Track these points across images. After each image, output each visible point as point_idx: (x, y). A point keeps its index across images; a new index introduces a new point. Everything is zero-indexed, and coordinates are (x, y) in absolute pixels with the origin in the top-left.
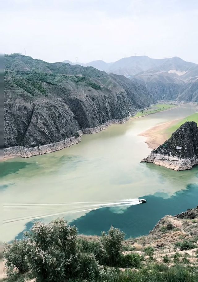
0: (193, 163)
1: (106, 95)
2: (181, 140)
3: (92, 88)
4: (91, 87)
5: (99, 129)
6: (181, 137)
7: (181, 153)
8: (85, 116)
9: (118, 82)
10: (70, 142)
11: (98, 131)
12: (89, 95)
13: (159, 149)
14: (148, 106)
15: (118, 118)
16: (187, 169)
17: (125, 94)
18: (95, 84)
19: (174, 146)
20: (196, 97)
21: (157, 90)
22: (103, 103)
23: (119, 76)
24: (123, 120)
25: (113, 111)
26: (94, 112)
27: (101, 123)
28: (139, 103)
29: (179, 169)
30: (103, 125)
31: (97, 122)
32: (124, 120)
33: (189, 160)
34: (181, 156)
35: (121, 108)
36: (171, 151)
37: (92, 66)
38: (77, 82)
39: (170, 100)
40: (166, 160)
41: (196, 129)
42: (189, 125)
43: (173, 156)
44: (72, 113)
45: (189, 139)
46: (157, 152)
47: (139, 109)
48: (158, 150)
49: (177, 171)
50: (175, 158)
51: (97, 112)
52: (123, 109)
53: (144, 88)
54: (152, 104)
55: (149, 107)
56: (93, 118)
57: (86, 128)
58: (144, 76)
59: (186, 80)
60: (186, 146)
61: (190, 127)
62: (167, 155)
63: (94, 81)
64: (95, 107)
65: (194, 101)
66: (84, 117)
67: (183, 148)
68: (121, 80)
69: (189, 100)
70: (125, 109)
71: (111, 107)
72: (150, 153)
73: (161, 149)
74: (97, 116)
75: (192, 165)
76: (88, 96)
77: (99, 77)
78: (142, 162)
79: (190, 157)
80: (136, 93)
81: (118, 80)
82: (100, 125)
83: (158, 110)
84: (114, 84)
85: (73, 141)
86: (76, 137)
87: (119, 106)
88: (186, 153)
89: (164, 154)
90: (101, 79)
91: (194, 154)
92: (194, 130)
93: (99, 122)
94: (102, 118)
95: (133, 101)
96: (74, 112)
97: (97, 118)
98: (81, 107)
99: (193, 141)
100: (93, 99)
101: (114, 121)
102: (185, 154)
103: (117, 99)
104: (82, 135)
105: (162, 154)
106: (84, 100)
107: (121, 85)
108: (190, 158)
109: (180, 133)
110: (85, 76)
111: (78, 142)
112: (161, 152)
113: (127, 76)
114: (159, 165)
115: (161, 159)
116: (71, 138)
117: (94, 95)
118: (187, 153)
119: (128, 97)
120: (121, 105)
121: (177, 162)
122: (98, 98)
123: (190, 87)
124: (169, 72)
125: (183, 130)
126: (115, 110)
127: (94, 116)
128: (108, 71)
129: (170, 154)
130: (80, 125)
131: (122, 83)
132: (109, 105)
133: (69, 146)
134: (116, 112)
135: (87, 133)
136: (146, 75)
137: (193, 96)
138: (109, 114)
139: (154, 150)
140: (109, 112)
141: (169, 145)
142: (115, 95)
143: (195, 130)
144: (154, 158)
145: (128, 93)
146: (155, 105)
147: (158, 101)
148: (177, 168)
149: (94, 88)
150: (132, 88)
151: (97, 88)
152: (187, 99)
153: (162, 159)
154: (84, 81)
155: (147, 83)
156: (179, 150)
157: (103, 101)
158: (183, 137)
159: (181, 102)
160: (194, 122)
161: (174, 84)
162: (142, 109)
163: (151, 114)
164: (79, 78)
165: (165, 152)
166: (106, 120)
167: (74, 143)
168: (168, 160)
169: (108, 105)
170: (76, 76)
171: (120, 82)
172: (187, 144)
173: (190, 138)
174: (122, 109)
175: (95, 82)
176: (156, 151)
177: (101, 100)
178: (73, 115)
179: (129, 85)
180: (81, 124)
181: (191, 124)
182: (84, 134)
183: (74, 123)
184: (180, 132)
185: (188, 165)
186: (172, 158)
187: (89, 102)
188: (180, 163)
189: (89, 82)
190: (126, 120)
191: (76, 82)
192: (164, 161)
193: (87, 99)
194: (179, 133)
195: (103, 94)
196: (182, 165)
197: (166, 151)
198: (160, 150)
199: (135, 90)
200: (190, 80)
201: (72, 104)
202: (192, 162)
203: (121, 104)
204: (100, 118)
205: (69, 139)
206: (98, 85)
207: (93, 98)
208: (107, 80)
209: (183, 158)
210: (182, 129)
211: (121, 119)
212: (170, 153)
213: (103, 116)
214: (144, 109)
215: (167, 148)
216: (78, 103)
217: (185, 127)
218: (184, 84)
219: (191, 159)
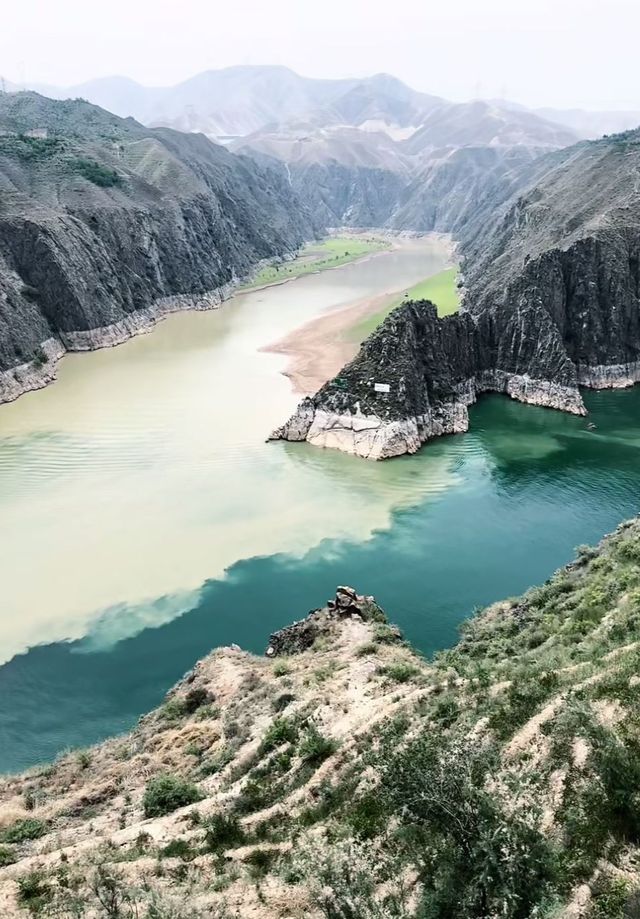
0: (424, 433)
1: (142, 208)
2: (387, 363)
3: (88, 182)
4: (82, 178)
5: (124, 331)
6: (389, 352)
7: (387, 404)
8: (65, 285)
9: (185, 161)
10: (14, 382)
11: (119, 341)
12: (76, 209)
13: (322, 395)
14: (299, 245)
15: (192, 292)
16: (407, 453)
17: (214, 204)
18: (97, 166)
19: (369, 383)
20: (447, 215)
21: (325, 191)
22: (133, 236)
23: (189, 138)
24: (211, 297)
25: (171, 267)
26: (99, 269)
27: (131, 312)
28: (265, 236)
29: (382, 455)
30: (138, 319)
31: (113, 306)
32: (212, 299)
33: (411, 423)
34: (388, 413)
35: (200, 254)
36: (359, 400)
37: (85, 99)
38: (27, 159)
39: (370, 225)
40: (346, 428)
41: (433, 326)
42: (413, 313)
43: (364, 416)
44: (15, 275)
45: (411, 359)
46: (316, 406)
47: (267, 257)
48: (319, 398)
49: (378, 460)
50: (373, 421)
51: (110, 272)
52: (208, 257)
53: (279, 184)
54: (310, 239)
55: (301, 252)
56: (97, 293)
57: (72, 330)
58: (279, 139)
59: (417, 156)
60: (402, 379)
61: (416, 318)
62: (348, 412)
63: (92, 155)
64: (105, 252)
65: (442, 230)
66: (63, 291)
67: (394, 387)
68: (198, 151)
69: (425, 225)
70: (215, 256)
71: (164, 250)
72: (294, 411)
73: (331, 394)
74: (114, 286)
75: (423, 438)
76: (73, 213)
77: (113, 139)
78: (270, 439)
79: (416, 415)
80: (251, 202)
81: (186, 151)
82: (126, 316)
83: (330, 260)
84: (171, 166)
85: (26, 378)
86: (38, 366)
87: (193, 246)
88: (404, 401)
89: (337, 410)
90: (122, 148)
91: (428, 404)
92: (427, 327)
93: (123, 307)
94: (133, 291)
95: (242, 230)
96: (24, 274)
97: (111, 291)
98: (46, 253)
99: (425, 363)
100: (93, 222)
101: (177, 301)
102: (399, 406)
103: (183, 221)
104: (60, 355)
105: (333, 410)
106: (57, 228)
107: (195, 171)
108: (414, 419)
109: (384, 340)
110: (59, 137)
111: (47, 382)
112: (328, 405)
113: (223, 138)
114: (325, 447)
115: (329, 426)
116: (19, 368)
117: (97, 205)
118: (406, 404)
119: (224, 214)
120: (199, 246)
121: (378, 434)
122: (112, 218)
123: (429, 182)
124: (362, 127)
125: (394, 329)
126: (179, 261)
127: (99, 285)
128: (146, 118)
129: (356, 409)
130: (51, 320)
131: (200, 162)
132: (154, 243)
133: (10, 398)
134: (184, 271)
135: (79, 348)
136: (287, 136)
137: (438, 213)
138: (159, 277)
139: (308, 398)
140: (156, 268)
141: (353, 380)
142: (175, 206)
143: (430, 328)
144: (307, 423)
145: (224, 202)
146: (321, 242)
147: (331, 230)
148: (376, 452)
149: (93, 182)
150: (239, 182)
151: (107, 180)
152: (421, 224)
153: (332, 428)
154: (56, 156)
155: (289, 166)
156: (383, 393)
157: (131, 230)
158: (394, 351)
159: (404, 233)
160: (427, 301)
161: (380, 170)
162: (278, 259)
163: (307, 274)
164: (34, 142)
165: (341, 403)
166: (147, 298)
167: (29, 387)
168: (351, 429)
169: (150, 245)
170: (22, 138)
171: (193, 159)
172: (406, 373)
173: (414, 356)
174: (204, 257)
175: (97, 159)
176: (314, 404)
177: (124, 225)
178: (19, 285)
179: (226, 171)
180: (53, 315)
181: (420, 310)
182: (68, 351)
183: (26, 312)
184: (384, 336)
185: (410, 440)
186: (360, 421)
187: (76, 234)
188: (385, 436)
189: (76, 158)
190: (221, 297)
191: (25, 159)
192: (339, 434)
193: (70, 223)
194: (381, 339)
195: (129, 204)
196: (391, 443)
197: (345, 401)
198: (325, 398)
199: (251, 188)
200: (428, 159)
201: (10, 243)
202: (423, 430)
203: (200, 240)
204: (124, 290)
205: (10, 373)
206: (111, 171)
207: (93, 218)
208: (144, 153)
209: (395, 420)
210: (390, 325)
211: (202, 293)
212: (357, 405)
213: (137, 285)
214: (283, 259)
215: (346, 391)
216: (36, 237)
217: (400, 320)
218: (410, 172)
219: (417, 420)
